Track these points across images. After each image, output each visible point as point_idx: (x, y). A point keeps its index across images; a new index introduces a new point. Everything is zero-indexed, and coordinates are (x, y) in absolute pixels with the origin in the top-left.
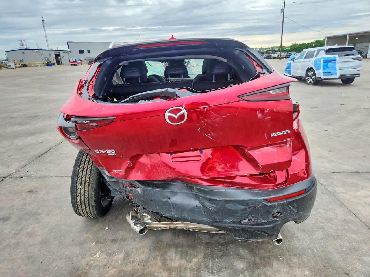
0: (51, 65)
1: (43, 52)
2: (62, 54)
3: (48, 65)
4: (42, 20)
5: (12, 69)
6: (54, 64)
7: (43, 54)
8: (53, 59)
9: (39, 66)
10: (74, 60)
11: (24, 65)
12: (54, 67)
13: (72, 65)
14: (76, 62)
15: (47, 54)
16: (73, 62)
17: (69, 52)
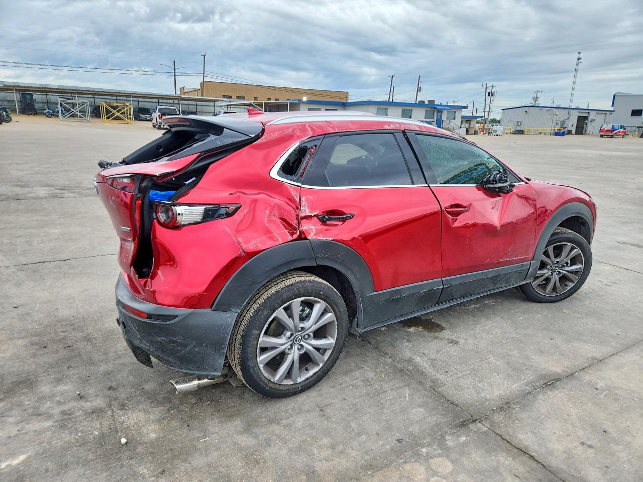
0: (563, 134)
1: (558, 112)
2: (592, 116)
3: (556, 134)
4: (577, 58)
5: (497, 135)
6: (569, 132)
7: (557, 115)
8: (572, 124)
9: (543, 134)
10: (610, 128)
11: (520, 131)
12: (567, 137)
13: (602, 136)
14: (613, 129)
15: (562, 115)
16: (608, 131)
17: (608, 113)
